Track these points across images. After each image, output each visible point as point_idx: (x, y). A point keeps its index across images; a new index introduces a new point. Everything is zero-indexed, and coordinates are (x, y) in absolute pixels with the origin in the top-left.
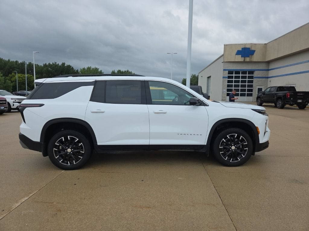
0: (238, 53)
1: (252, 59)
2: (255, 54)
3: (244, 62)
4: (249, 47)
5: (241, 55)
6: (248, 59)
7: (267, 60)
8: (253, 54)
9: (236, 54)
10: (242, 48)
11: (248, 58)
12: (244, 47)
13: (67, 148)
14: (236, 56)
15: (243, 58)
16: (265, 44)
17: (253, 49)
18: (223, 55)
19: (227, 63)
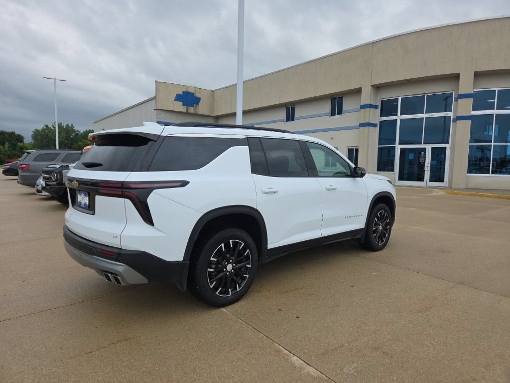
0: (178, 98)
1: (198, 110)
2: (201, 103)
3: (187, 114)
4: (192, 92)
5: (182, 103)
6: (191, 110)
7: (216, 114)
8: (198, 103)
9: (175, 100)
10: (183, 92)
11: (192, 108)
12: (185, 90)
13: (226, 263)
14: (175, 102)
15: (185, 107)
16: (212, 91)
17: (197, 95)
18: (154, 98)
19: (162, 112)
